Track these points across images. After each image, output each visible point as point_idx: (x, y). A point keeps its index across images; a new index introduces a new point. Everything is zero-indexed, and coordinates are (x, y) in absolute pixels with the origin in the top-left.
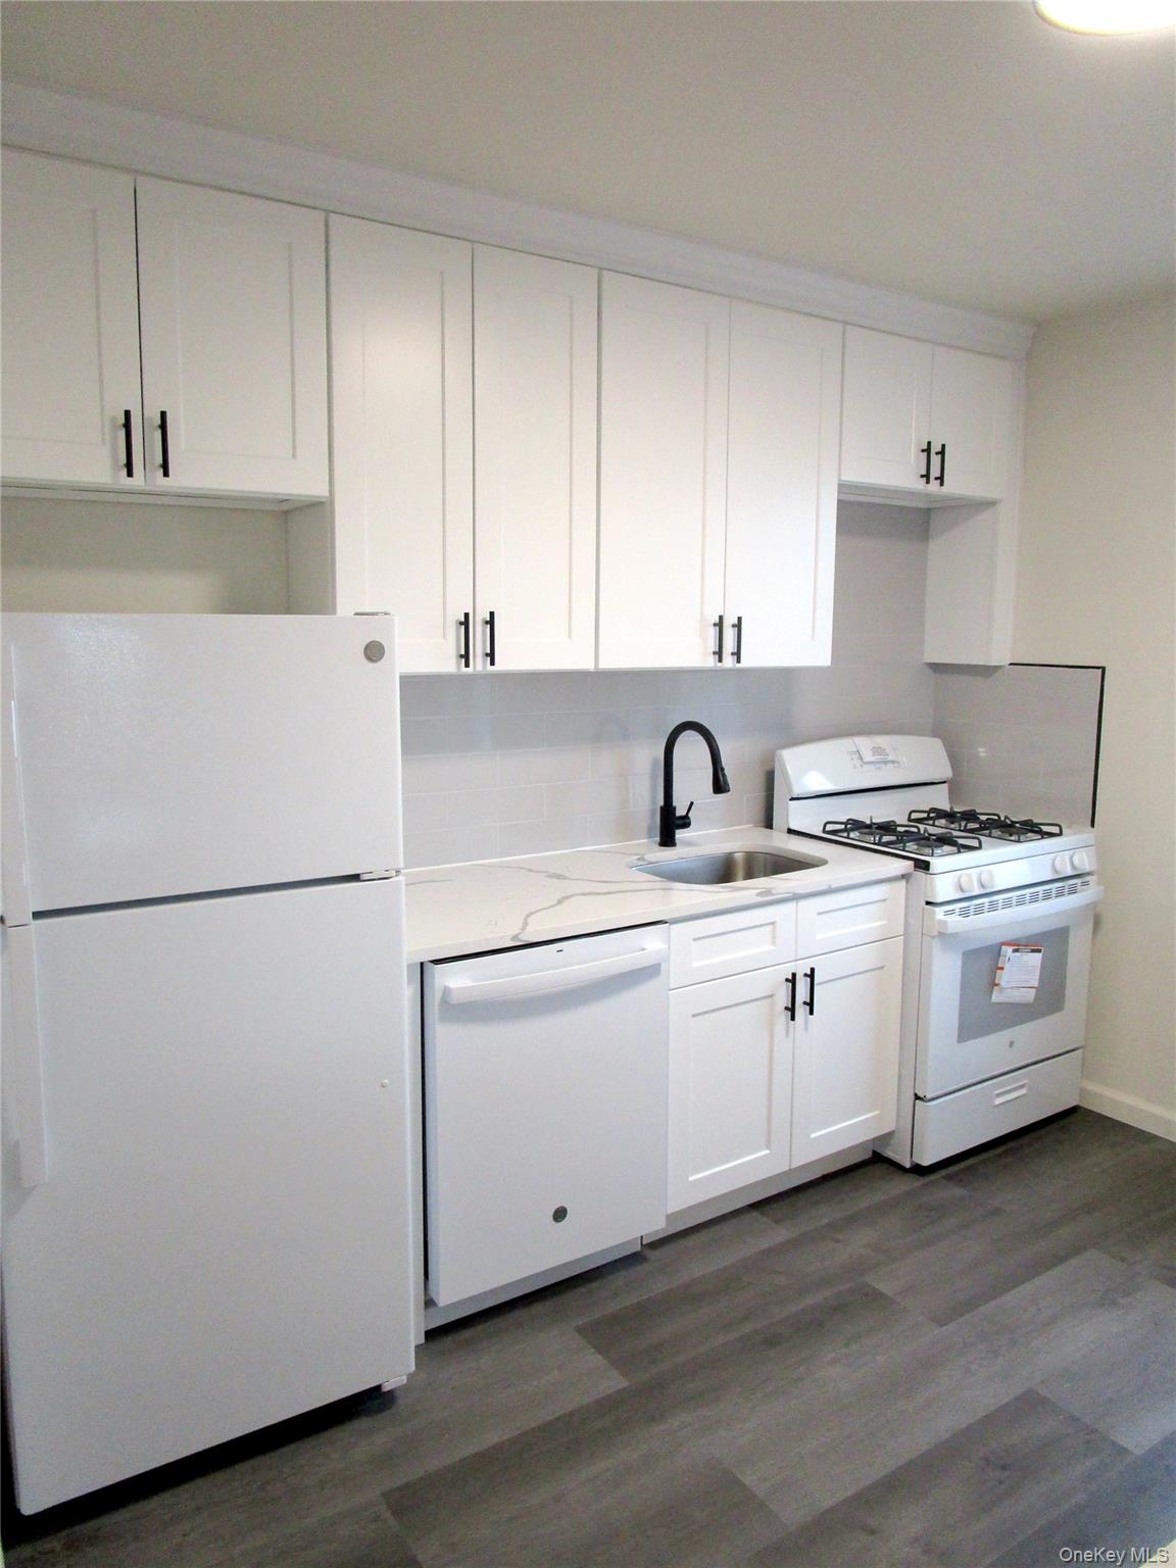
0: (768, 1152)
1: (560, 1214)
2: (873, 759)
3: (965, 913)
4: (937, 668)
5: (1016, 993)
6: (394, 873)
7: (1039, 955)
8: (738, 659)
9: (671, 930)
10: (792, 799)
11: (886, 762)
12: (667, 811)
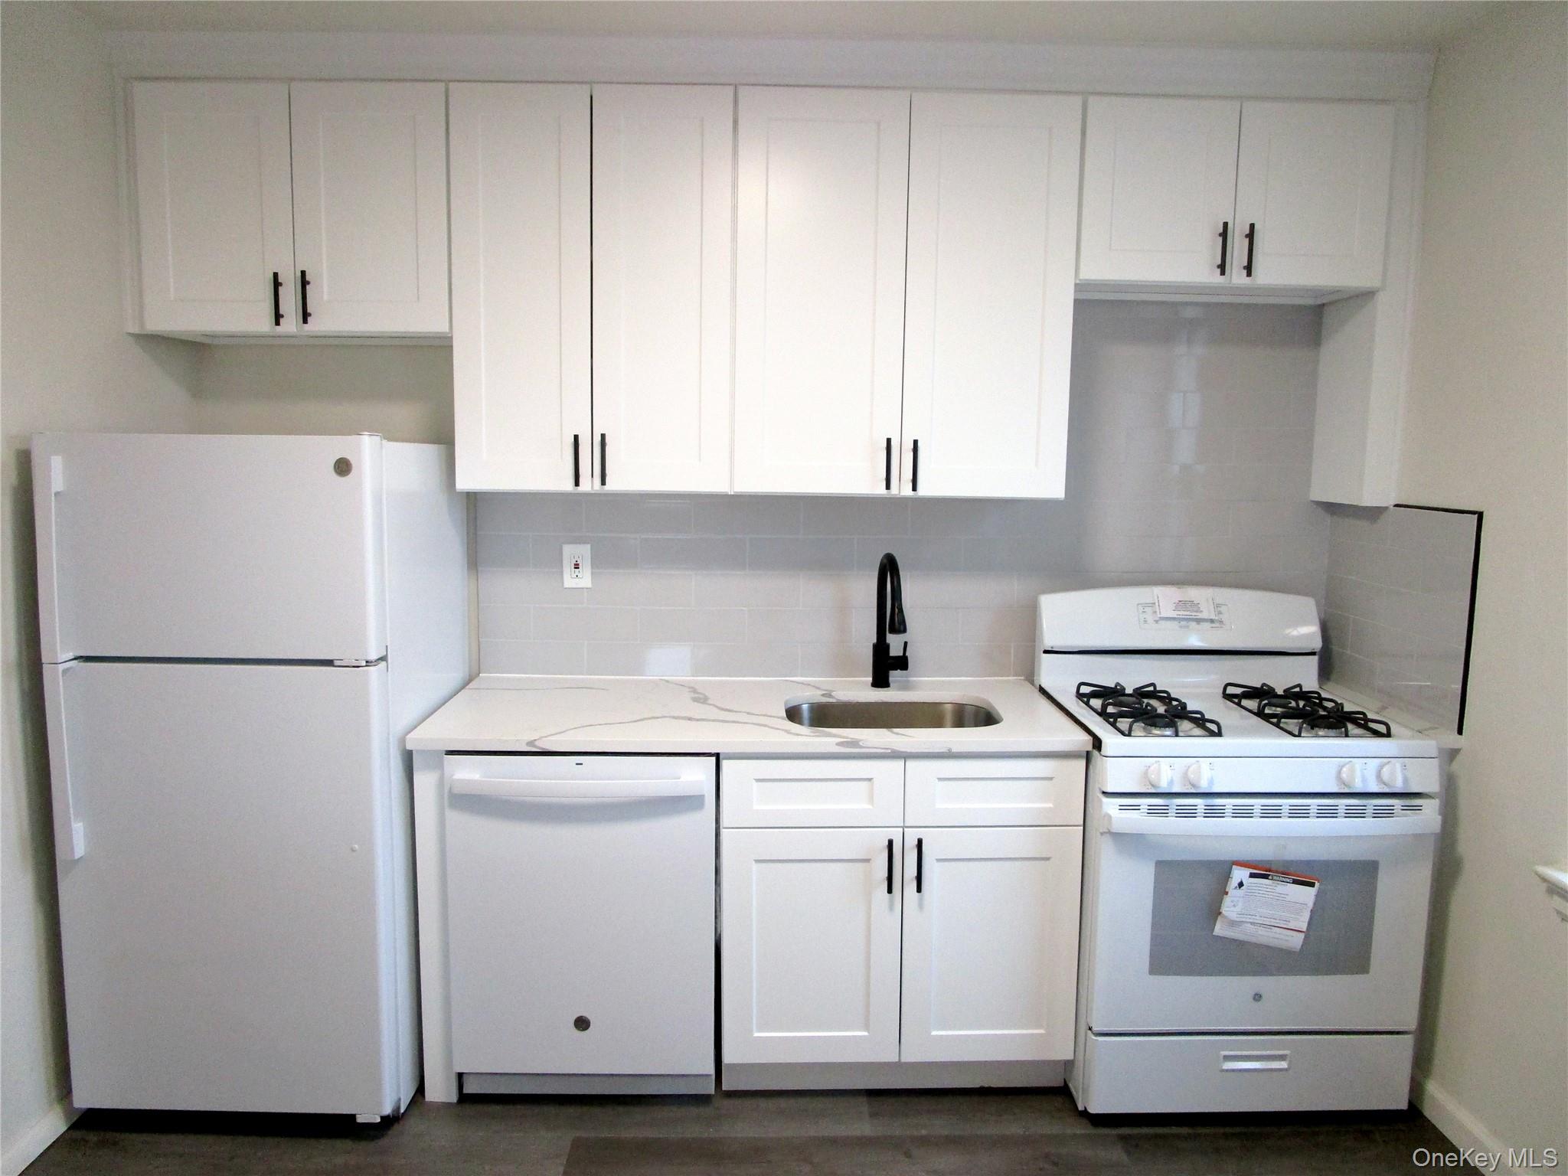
0: (866, 1034)
1: (582, 1024)
2: (1174, 614)
3: (1152, 811)
4: (1332, 509)
5: (1261, 931)
6: (364, 664)
7: (1310, 892)
8: (914, 489)
9: (725, 764)
10: (1046, 652)
11: (1199, 621)
12: (880, 649)
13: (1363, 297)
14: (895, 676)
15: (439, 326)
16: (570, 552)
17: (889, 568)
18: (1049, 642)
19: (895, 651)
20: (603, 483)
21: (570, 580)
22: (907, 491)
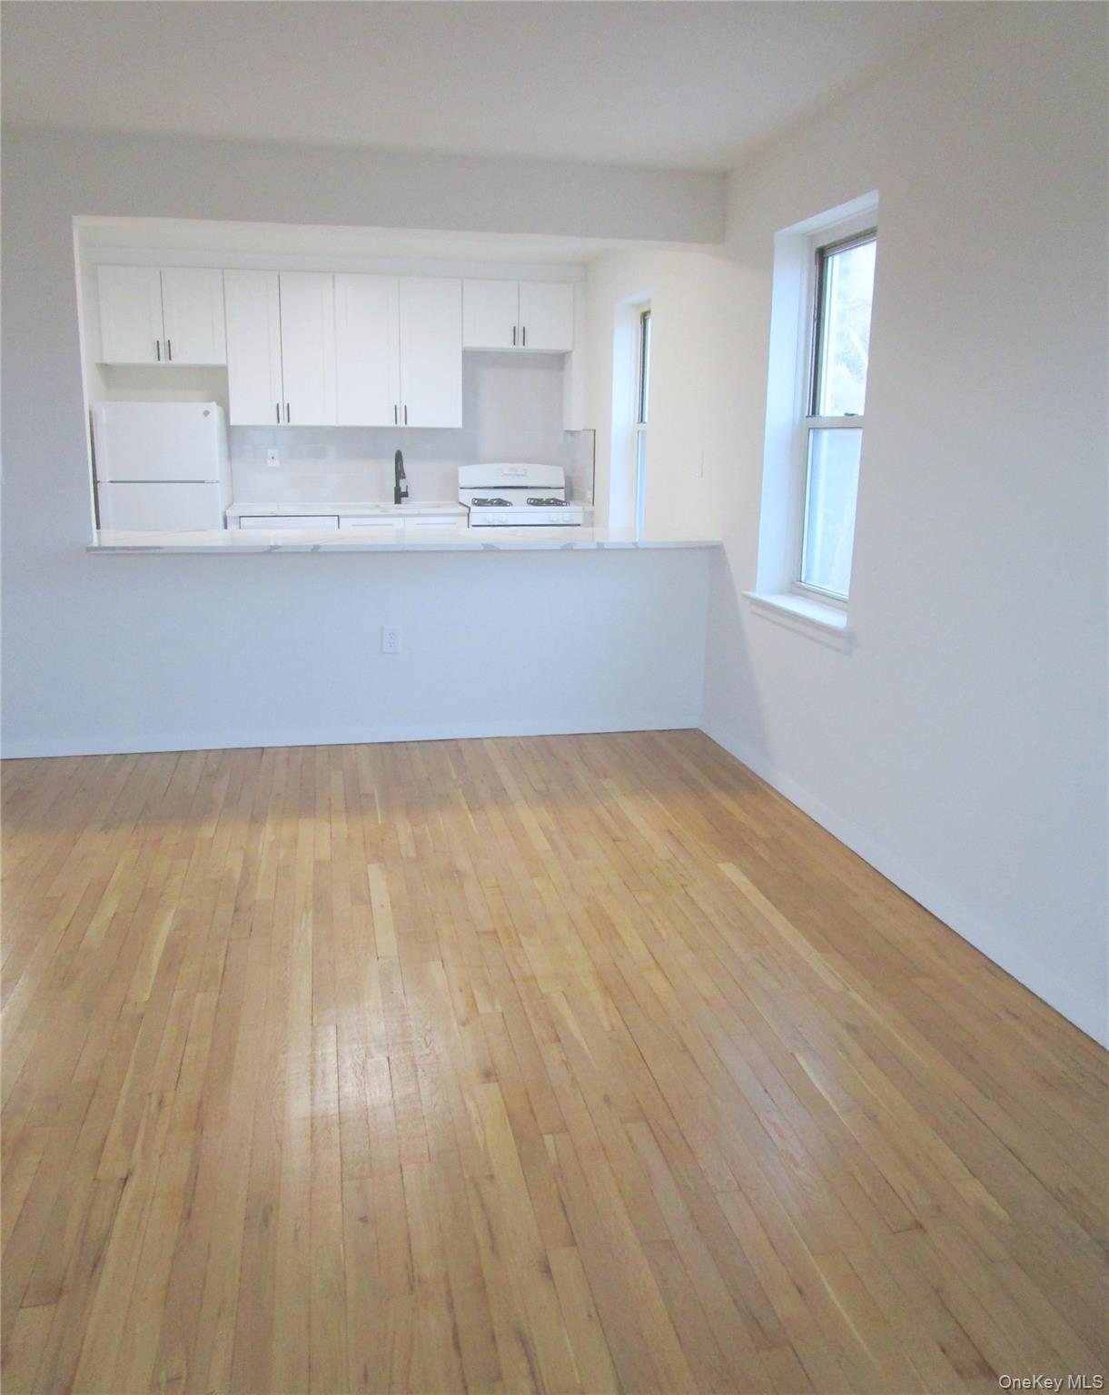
2: (509, 473)
6: (215, 482)
8: (406, 423)
9: (341, 520)
10: (462, 488)
11: (518, 475)
12: (397, 489)
13: (571, 352)
14: (403, 499)
15: (223, 362)
16: (270, 452)
17: (399, 458)
18: (461, 484)
19: (403, 490)
20: (289, 421)
21: (270, 463)
22: (404, 425)
